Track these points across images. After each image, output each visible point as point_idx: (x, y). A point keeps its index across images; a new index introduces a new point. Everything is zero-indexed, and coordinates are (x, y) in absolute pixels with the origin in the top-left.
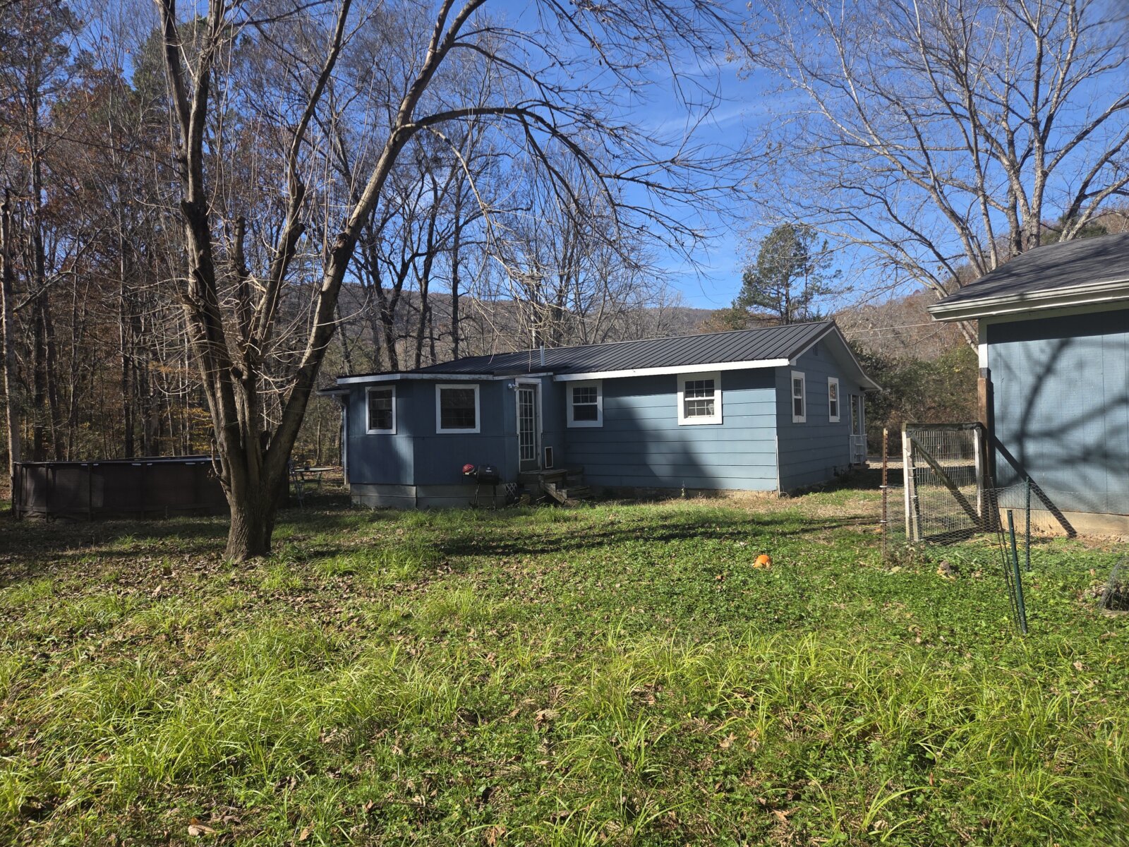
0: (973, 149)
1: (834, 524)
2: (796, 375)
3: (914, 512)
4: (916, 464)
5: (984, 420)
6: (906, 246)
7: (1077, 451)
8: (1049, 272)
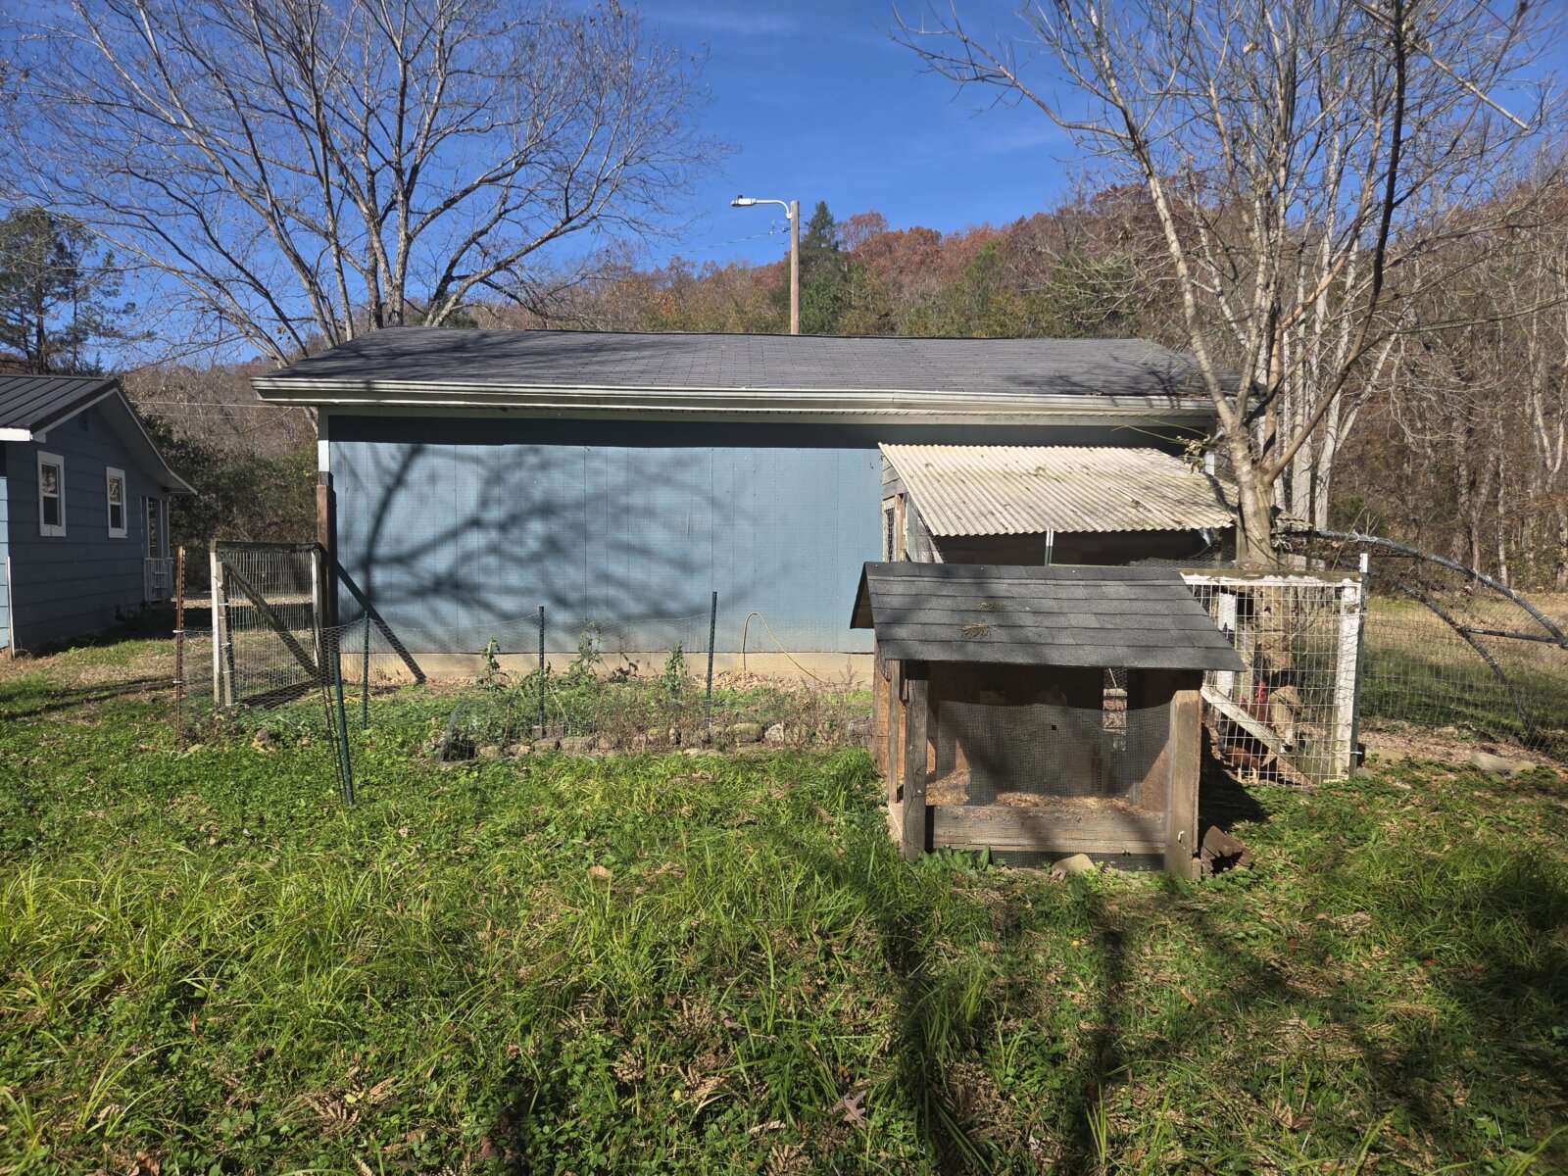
0: (323, 178)
1: (106, 693)
2: (44, 458)
3: (227, 666)
4: (231, 600)
5: (322, 539)
6: (233, 287)
7: (428, 581)
8: (401, 360)
